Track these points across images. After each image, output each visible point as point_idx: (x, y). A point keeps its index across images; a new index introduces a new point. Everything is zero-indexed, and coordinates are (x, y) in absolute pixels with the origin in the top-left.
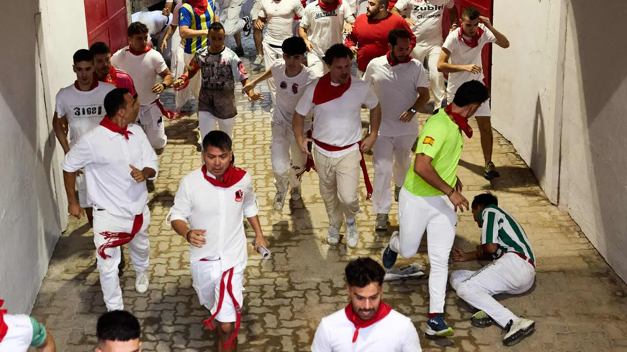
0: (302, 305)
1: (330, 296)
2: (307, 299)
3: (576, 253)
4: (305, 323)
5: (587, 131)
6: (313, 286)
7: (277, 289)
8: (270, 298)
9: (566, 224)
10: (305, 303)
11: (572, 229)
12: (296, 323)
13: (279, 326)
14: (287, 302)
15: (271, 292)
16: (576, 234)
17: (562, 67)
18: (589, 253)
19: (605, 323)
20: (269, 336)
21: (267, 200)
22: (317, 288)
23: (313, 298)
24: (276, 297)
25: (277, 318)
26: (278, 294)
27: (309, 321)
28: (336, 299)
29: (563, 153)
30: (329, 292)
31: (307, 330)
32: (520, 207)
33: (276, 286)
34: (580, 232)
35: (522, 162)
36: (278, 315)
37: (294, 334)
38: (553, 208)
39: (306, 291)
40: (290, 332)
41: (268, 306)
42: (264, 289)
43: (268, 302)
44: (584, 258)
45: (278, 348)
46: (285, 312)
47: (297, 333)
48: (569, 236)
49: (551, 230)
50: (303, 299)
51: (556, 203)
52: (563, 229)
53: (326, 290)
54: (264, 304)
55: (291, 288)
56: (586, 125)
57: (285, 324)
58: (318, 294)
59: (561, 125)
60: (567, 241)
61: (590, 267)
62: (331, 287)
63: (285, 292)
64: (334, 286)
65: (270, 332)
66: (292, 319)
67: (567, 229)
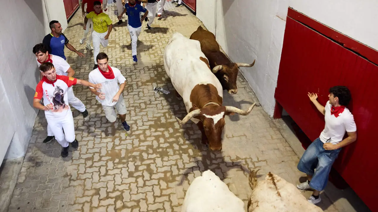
0: (139, 74)
1: (147, 71)
2: (140, 72)
4: (140, 80)
5: (223, 18)
6: (142, 68)
7: (131, 70)
8: (129, 73)
10: (140, 73)
12: (137, 80)
13: (132, 81)
14: (134, 73)
15: (129, 71)
20: (129, 84)
21: (127, 41)
22: (144, 69)
23: (142, 72)
24: (131, 72)
25: (131, 79)
26: (131, 71)
27: (141, 79)
28: (150, 72)
30: (147, 70)
31: (141, 82)
33: (131, 69)
36: (131, 78)
37: (137, 83)
39: (140, 70)
40: (135, 83)
41: (128, 75)
42: (127, 70)
43: (128, 74)
45: (132, 88)
46: (133, 77)
47: (138, 83)
50: (139, 73)
53: (146, 69)
54: (127, 74)
55: (135, 69)
56: (223, 16)
57: (134, 80)
58: (144, 71)
62: (148, 68)
63: (133, 70)
64: (149, 68)
65: (129, 83)
66: (136, 79)
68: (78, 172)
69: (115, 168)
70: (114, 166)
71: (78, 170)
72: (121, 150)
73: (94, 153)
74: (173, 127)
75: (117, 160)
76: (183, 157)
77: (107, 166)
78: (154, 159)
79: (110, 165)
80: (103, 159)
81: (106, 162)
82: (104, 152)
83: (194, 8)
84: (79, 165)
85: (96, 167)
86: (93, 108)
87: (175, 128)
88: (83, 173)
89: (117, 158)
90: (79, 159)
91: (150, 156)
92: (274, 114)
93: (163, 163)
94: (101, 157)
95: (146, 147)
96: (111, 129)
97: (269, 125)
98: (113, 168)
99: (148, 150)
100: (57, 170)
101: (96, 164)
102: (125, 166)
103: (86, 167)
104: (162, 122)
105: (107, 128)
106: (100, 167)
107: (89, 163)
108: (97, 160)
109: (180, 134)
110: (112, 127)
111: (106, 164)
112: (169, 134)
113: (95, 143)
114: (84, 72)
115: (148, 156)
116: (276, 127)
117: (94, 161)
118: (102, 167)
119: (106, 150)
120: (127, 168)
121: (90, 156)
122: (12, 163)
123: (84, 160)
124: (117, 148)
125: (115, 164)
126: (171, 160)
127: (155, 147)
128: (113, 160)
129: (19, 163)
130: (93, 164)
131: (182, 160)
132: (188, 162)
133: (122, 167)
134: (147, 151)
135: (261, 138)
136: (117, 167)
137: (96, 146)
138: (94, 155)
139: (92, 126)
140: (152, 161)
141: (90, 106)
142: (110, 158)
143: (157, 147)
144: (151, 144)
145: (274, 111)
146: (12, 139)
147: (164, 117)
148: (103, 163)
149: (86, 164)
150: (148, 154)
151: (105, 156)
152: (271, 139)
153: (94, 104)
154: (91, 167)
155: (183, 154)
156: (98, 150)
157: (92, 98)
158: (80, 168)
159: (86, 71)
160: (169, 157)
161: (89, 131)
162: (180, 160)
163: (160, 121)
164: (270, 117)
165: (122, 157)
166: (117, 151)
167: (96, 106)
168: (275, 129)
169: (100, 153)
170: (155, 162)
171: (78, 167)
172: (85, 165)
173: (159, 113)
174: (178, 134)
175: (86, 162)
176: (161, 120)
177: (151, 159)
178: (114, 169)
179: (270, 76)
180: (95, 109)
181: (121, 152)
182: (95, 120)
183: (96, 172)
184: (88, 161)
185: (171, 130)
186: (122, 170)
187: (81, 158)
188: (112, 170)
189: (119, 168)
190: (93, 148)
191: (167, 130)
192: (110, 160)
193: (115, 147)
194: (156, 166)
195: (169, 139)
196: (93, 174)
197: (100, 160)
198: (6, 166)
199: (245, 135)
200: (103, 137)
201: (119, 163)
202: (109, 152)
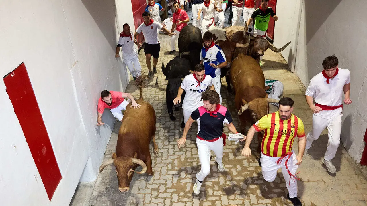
3: (298, 89)
5: (306, 46)
9: (296, 79)
11: (298, 80)
16: (299, 82)
17: (299, 23)
18: (303, 88)
19: (306, 111)
29: (297, 54)
32: (281, 73)
34: (300, 81)
35: (283, 58)
38: (292, 74)
44: (301, 90)
48: (297, 83)
49: (291, 81)
51: (293, 72)
52: (295, 81)
56: (306, 44)
59: (297, 44)
60: (296, 85)
61: (302, 93)
67: (296, 81)
68: (144, 201)
69: (180, 202)
70: (179, 199)
71: (143, 200)
72: (186, 183)
73: (160, 184)
74: (242, 165)
75: (182, 194)
76: (250, 197)
77: (172, 199)
78: (220, 196)
79: (175, 197)
80: (168, 190)
81: (171, 194)
82: (169, 184)
83: (271, 36)
84: (145, 195)
85: (161, 198)
86: (160, 139)
87: (244, 165)
88: (149, 202)
89: (182, 191)
90: (145, 188)
91: (216, 193)
92: (361, 160)
93: (229, 201)
94: (166, 189)
95: (212, 183)
96: (177, 161)
97: (354, 172)
98: (178, 200)
99: (214, 186)
100: (125, 197)
101: (160, 195)
102: (190, 200)
103: (152, 197)
104: (229, 158)
105: (173, 160)
106: (165, 198)
107: (155, 194)
108: (162, 192)
109: (249, 173)
110: (178, 160)
111: (171, 196)
112: (237, 171)
113: (162, 173)
114: (153, 103)
115: (214, 193)
116: (363, 175)
117: (159, 192)
118: (167, 199)
119: (172, 182)
120: (192, 203)
121: (156, 186)
122: (86, 186)
123: (150, 190)
124: (182, 181)
125: (180, 197)
126: (238, 199)
127: (221, 184)
128: (178, 192)
129: (91, 187)
130: (158, 195)
131: (249, 200)
132: (256, 203)
133: (187, 201)
134: (212, 188)
135: (342, 185)
136: (181, 200)
137: (162, 177)
138: (160, 186)
139: (159, 157)
140: (218, 198)
141: (157, 137)
142: (175, 190)
143: (223, 184)
144: (218, 180)
145: (361, 156)
146: (86, 164)
147: (232, 153)
148: (169, 195)
149: (152, 195)
150: (214, 190)
151: (170, 188)
152: (356, 188)
153: (162, 135)
154: (156, 197)
155: (251, 195)
156: (164, 182)
157: (160, 129)
158: (146, 197)
159: (155, 102)
160: (235, 196)
161: (156, 161)
162: (247, 200)
163: (228, 157)
164: (356, 163)
165: (187, 190)
166: (182, 184)
167: (164, 138)
168: (361, 177)
169: (166, 184)
170: (220, 200)
171: (144, 196)
172: (150, 195)
173: (227, 148)
174: (246, 173)
175: (152, 192)
176: (230, 156)
177: (216, 196)
178: (178, 202)
179: (360, 115)
180: (163, 140)
181: (187, 185)
182: (162, 151)
183: (161, 203)
184: (154, 192)
185: (239, 168)
186: (186, 203)
187: (147, 188)
188: (177, 202)
189: (183, 202)
190: (159, 179)
191: (235, 167)
192: (176, 193)
193: (181, 180)
194: (221, 204)
195: (236, 177)
196: (158, 205)
197: (165, 192)
198: (80, 189)
199: (323, 181)
200: (169, 169)
201: (183, 197)
202: (175, 184)
